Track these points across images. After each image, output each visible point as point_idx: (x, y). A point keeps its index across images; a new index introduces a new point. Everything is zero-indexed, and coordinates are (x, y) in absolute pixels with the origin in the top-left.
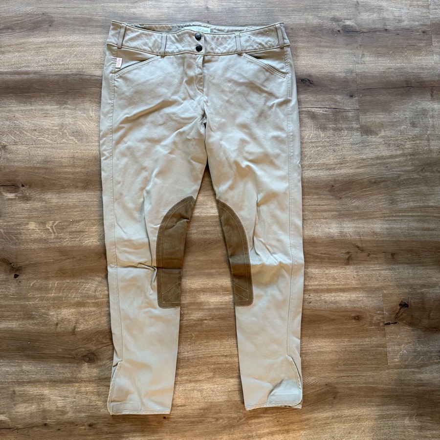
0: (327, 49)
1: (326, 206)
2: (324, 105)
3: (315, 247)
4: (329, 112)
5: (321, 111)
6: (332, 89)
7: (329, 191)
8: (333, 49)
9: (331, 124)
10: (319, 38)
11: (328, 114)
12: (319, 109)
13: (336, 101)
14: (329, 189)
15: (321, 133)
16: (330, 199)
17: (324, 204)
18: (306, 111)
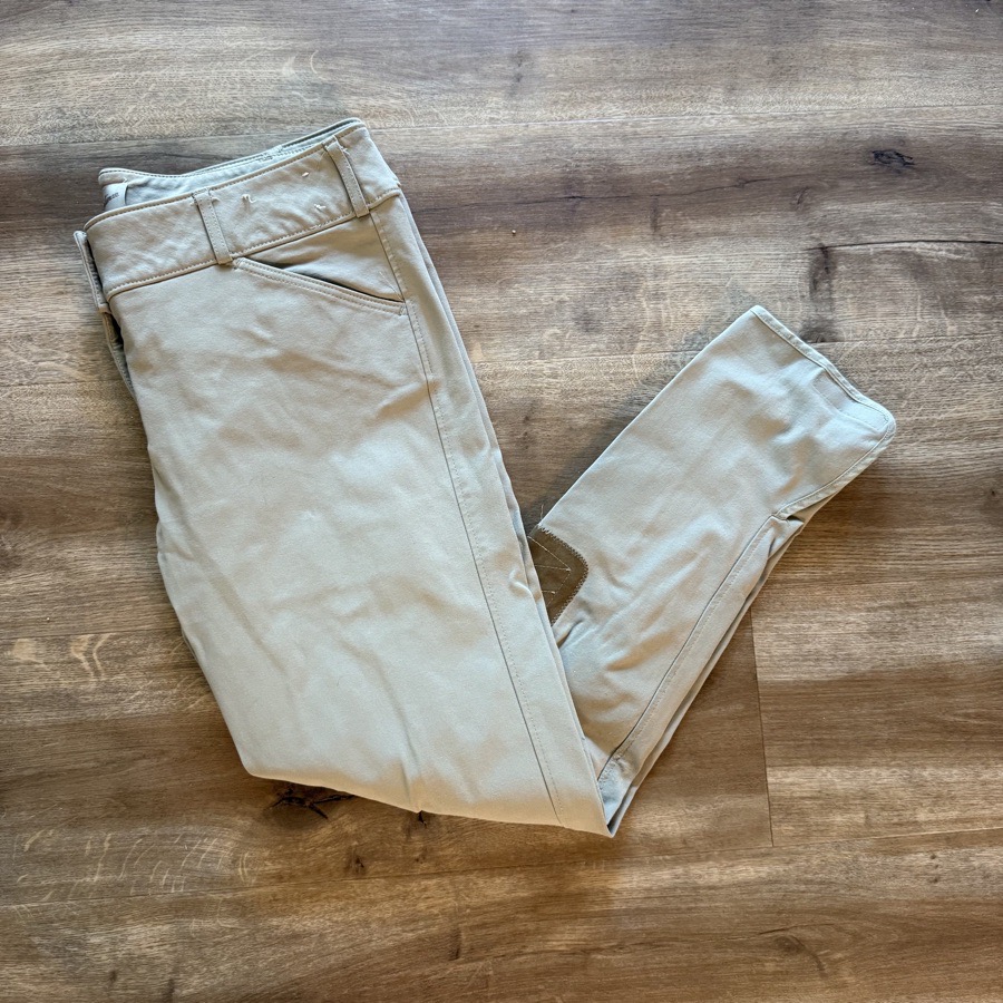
0: (951, 57)
1: (974, 560)
2: (951, 233)
3: (947, 695)
4: (969, 254)
5: (943, 252)
6: (974, 182)
7: (983, 509)
8: (971, 56)
9: (977, 293)
10: (925, 19)
11: (967, 262)
12: (936, 246)
13: (988, 220)
14: (981, 501)
15: (947, 321)
16: (986, 535)
17: (969, 552)
18: (897, 254)
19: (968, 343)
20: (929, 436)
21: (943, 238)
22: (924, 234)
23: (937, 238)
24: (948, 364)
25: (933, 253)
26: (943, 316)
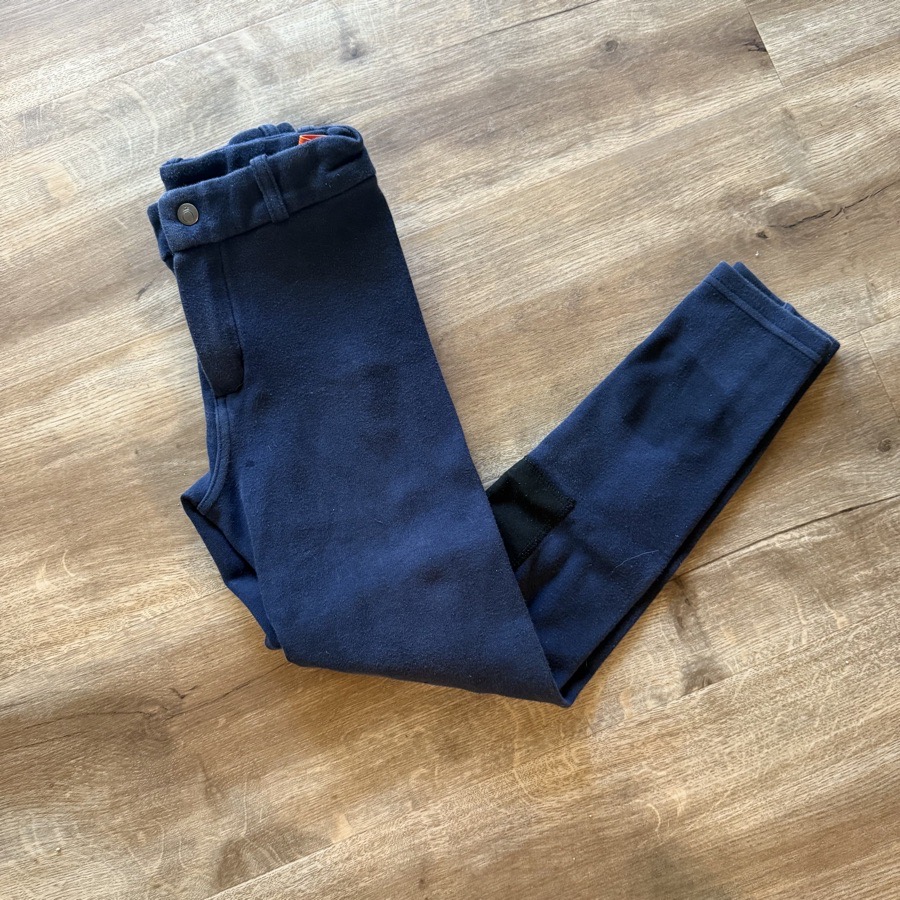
19: (864, 629)
20: (854, 749)
21: (802, 521)
22: (779, 524)
23: (793, 524)
24: (851, 660)
25: (795, 543)
26: (828, 609)
